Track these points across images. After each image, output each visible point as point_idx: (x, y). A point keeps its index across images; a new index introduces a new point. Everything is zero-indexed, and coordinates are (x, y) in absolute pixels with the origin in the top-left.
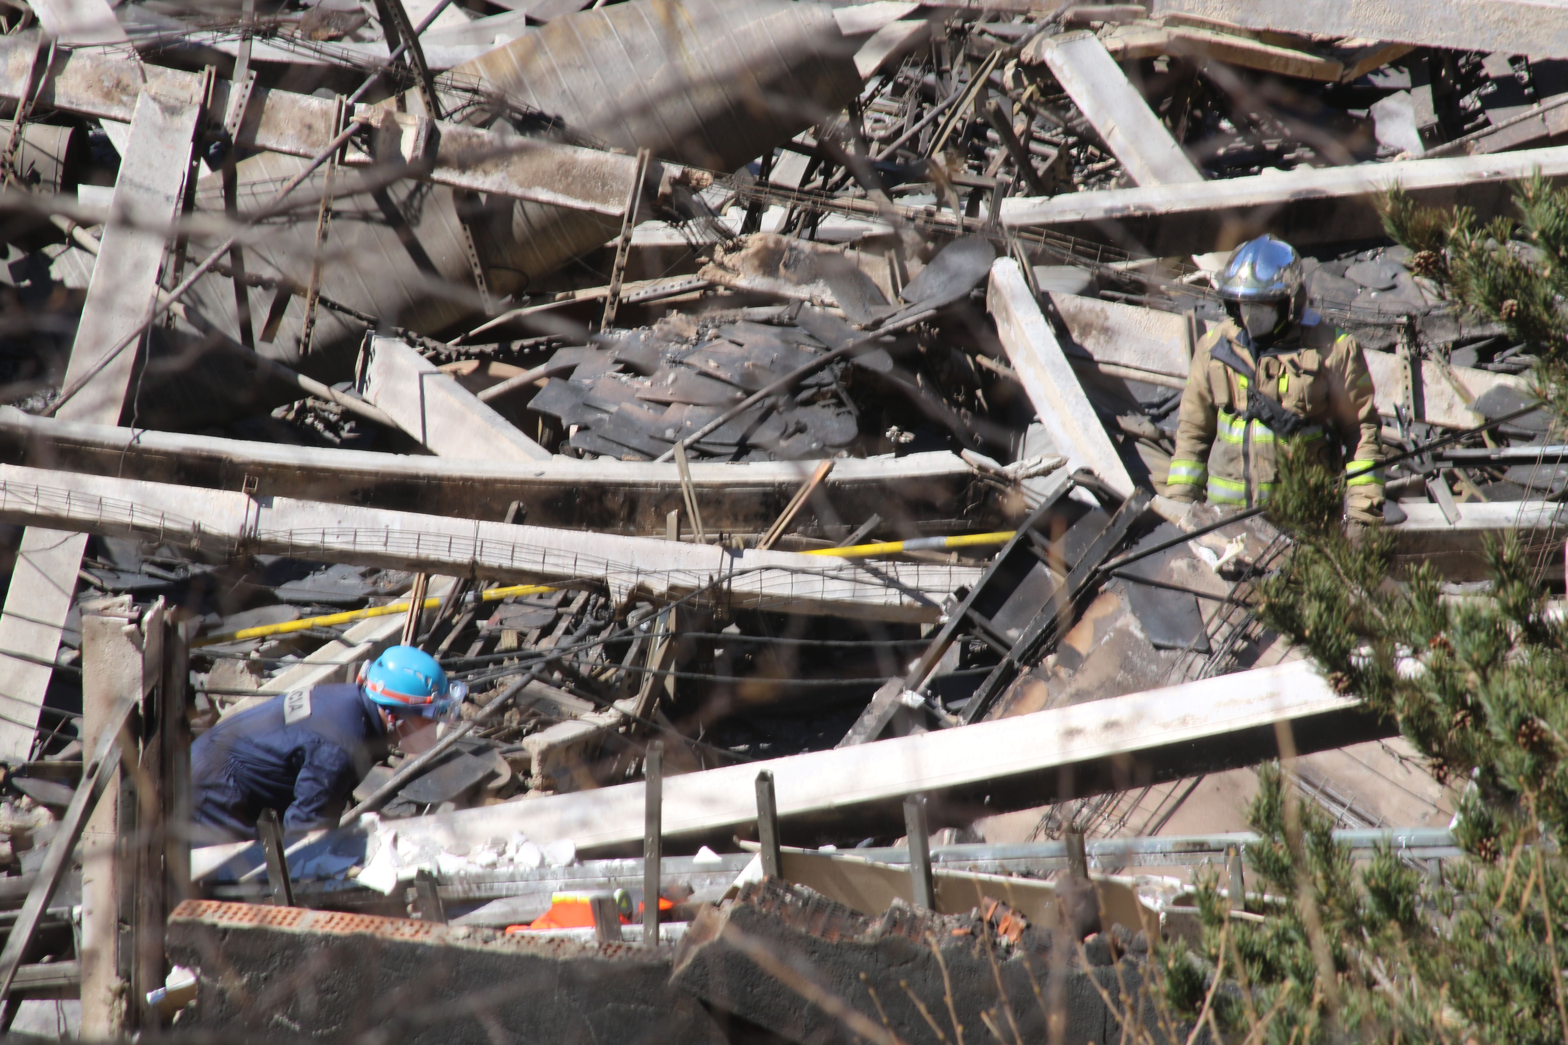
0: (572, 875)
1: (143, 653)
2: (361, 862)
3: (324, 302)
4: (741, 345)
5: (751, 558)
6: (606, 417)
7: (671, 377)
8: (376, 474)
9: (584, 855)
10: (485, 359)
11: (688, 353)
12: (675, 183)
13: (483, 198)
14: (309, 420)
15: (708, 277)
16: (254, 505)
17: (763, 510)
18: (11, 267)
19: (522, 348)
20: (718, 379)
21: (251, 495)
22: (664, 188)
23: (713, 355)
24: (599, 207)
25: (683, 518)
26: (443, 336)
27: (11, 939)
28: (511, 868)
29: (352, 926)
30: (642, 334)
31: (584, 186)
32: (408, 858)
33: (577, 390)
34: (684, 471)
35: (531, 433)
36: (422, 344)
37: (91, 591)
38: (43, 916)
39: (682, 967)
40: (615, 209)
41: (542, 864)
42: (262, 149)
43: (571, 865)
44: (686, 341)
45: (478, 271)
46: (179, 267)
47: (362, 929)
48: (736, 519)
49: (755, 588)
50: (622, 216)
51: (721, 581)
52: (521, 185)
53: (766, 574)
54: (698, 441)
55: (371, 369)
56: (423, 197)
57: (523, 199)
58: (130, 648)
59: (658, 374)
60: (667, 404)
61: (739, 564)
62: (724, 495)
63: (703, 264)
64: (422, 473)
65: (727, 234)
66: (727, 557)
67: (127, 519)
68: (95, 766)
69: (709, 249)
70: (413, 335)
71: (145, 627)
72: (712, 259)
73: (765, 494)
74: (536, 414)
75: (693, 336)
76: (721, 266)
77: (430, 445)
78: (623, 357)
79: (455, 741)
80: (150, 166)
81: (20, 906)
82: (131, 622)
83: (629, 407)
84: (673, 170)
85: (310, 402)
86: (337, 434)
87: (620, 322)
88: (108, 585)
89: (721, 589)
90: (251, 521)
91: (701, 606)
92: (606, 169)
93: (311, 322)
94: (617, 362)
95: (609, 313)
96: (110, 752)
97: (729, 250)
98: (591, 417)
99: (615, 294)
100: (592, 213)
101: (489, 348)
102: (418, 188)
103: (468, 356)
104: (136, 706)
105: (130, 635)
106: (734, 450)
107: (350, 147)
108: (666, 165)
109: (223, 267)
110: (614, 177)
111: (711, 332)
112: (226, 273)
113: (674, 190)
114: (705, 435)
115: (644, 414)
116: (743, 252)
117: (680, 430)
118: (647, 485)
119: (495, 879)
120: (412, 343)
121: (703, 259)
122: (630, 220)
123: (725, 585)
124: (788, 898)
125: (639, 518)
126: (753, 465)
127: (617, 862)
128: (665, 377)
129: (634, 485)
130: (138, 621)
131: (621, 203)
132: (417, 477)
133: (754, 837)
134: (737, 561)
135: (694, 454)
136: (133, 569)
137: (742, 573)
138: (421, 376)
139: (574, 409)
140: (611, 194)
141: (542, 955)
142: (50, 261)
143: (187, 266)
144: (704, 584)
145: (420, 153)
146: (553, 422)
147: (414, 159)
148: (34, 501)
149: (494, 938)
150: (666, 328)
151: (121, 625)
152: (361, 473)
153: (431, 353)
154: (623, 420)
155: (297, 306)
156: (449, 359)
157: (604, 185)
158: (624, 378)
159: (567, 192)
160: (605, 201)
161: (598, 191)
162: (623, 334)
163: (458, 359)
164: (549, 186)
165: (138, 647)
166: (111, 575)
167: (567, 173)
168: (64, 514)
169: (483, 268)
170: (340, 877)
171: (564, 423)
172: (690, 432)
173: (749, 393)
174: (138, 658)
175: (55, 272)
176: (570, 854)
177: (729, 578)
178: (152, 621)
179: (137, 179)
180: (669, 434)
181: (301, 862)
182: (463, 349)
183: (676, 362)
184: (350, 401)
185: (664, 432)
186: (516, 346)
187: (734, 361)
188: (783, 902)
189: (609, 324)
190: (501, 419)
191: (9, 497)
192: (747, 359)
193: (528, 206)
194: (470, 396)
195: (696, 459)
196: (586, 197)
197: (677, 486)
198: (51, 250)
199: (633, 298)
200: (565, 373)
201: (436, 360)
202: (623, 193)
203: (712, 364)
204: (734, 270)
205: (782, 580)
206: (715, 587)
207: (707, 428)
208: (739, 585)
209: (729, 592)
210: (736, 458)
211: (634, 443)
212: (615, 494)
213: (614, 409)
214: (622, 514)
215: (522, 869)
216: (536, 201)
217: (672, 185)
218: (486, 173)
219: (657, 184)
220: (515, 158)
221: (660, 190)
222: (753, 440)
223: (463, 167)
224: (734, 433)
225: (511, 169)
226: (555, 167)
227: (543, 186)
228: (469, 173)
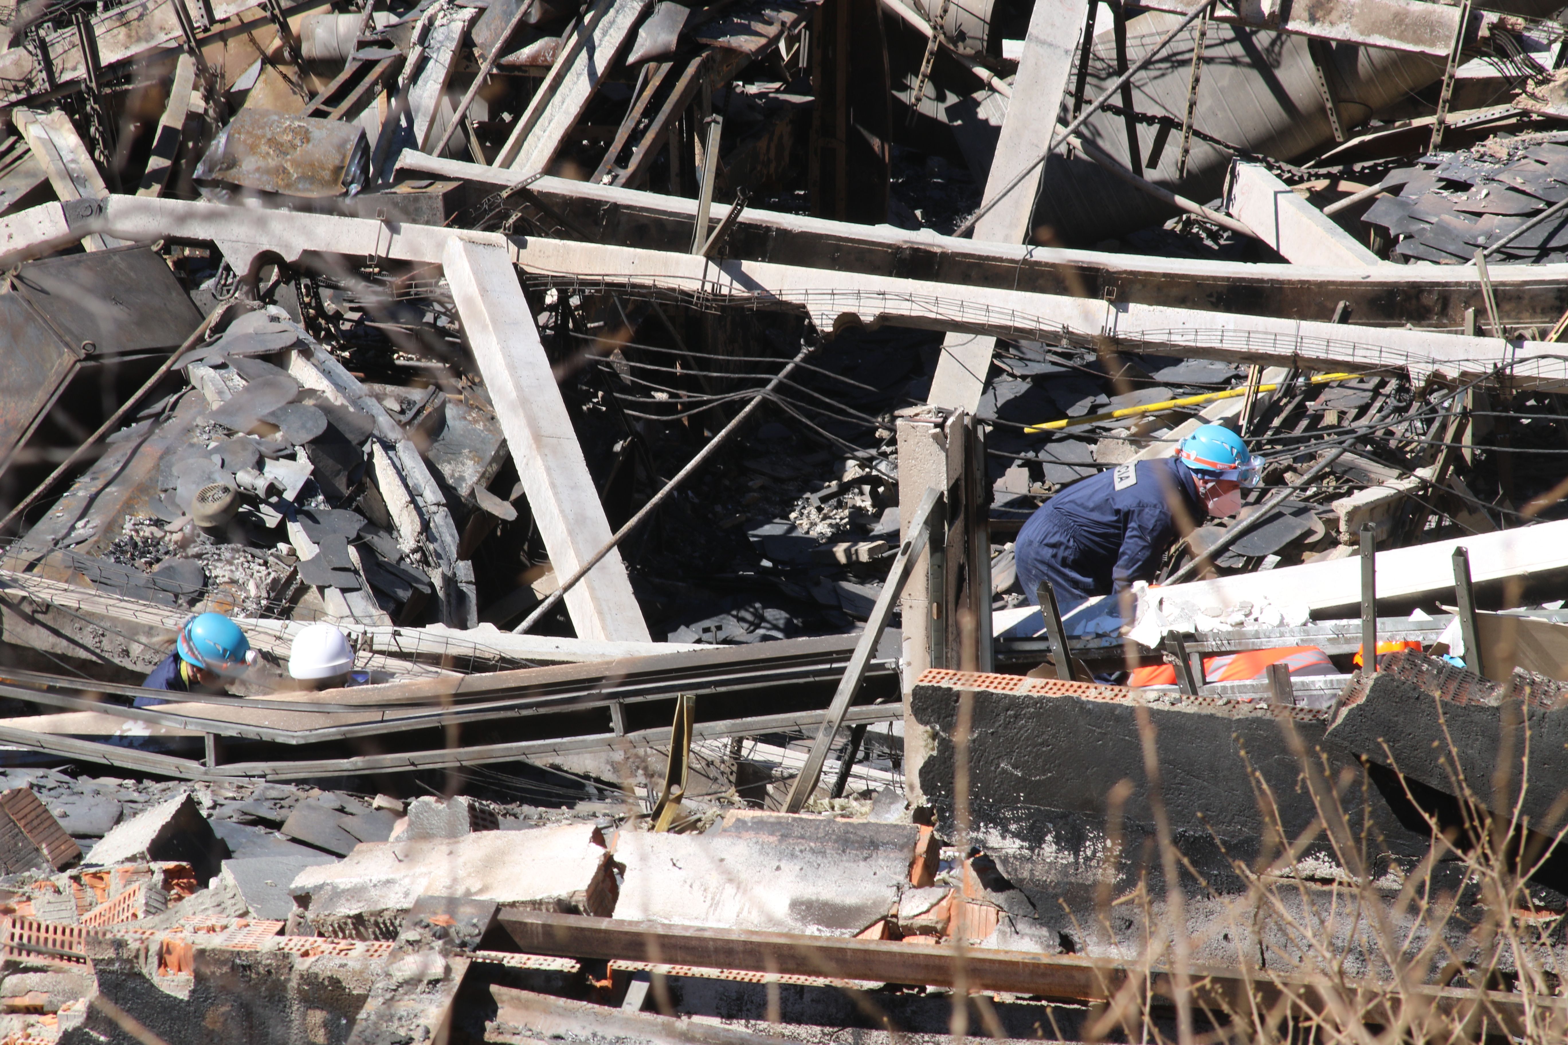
0: (1307, 633)
1: (946, 451)
2: (1132, 621)
3: (1197, 133)
4: (1544, 163)
5: (1531, 348)
6: (1427, 226)
7: (1485, 192)
8: (1228, 279)
9: (1317, 615)
10: (1335, 179)
11: (1500, 171)
12: (1493, 27)
13: (1334, 44)
14: (1195, 230)
15: (1521, 106)
16: (1113, 310)
17: (1558, 303)
18: (948, 110)
19: (1364, 168)
20: (1523, 192)
21: (1111, 302)
22: (1484, 32)
23: (1520, 173)
24: (1428, 50)
25: (1480, 313)
26: (1298, 161)
27: (841, 686)
28: (1256, 627)
30: (1462, 155)
31: (1415, 32)
32: (1171, 619)
33: (1404, 205)
34: (1484, 273)
35: (1365, 242)
36: (1279, 168)
38: (867, 667)
39: (1334, 726)
40: (1441, 51)
41: (1282, 623)
42: (1147, 9)
43: (1305, 624)
44: (1499, 161)
45: (1329, 105)
46: (1078, 108)
48: (1535, 311)
49: (1534, 373)
50: (1448, 56)
51: (1504, 368)
52: (1362, 33)
53: (1543, 362)
54: (1504, 246)
55: (1236, 189)
56: (1282, 44)
57: (1366, 45)
58: (936, 447)
59: (1473, 189)
60: (1480, 215)
61: (1520, 353)
62: (1524, 291)
63: (1518, 95)
64: (1266, 278)
65: (1540, 69)
66: (1510, 347)
67: (1010, 323)
68: (908, 544)
69: (1522, 81)
70: (1271, 160)
71: (947, 430)
72: (1525, 92)
73: (1560, 290)
74: (1368, 225)
75: (1505, 157)
76: (1533, 96)
77: (1282, 252)
78: (1445, 175)
79: (1278, 504)
80: (1053, 25)
81: (848, 659)
82: (936, 426)
83: (1447, 218)
84: (1490, 17)
85: (1193, 217)
86: (1216, 241)
87: (1444, 146)
89: (1503, 374)
90: (1111, 324)
91: (1488, 388)
92: (1434, 18)
93: (1186, 151)
94: (1441, 180)
95: (1436, 138)
96: (920, 534)
97: (1539, 83)
98: (1415, 227)
99: (1441, 122)
100: (1422, 53)
101: (1335, 170)
102: (1279, 37)
103: (1318, 177)
104: (942, 494)
105: (935, 437)
106: (1536, 252)
107: (1219, 5)
108: (1485, 13)
109: (1115, 107)
110: (1441, 24)
111: (1520, 153)
112: (1117, 111)
113: (1492, 34)
114: (1511, 240)
115: (1462, 224)
116: (1552, 85)
117: (1490, 236)
118: (1458, 284)
119: (1242, 636)
120: (1270, 167)
121: (1518, 91)
122: (1454, 61)
123: (1508, 371)
124: (1425, 667)
125: (1451, 312)
126: (1550, 266)
127: (1345, 622)
128: (1479, 192)
129: (1446, 284)
130: (941, 426)
131: (1447, 46)
132: (1261, 281)
133: (1453, 602)
134: (1518, 350)
135: (1502, 256)
137: (1522, 361)
138: (1276, 193)
139: (1400, 220)
140: (1438, 38)
142: (978, 104)
143: (1084, 106)
144: (1490, 370)
145: (1277, 8)
146: (1383, 231)
147: (1272, 14)
148: (935, 309)
149: (1180, 700)
150: (1482, 150)
151: (928, 428)
152: (1215, 278)
153: (1286, 175)
154: (1443, 230)
155: (1176, 137)
156: (1301, 180)
157: (1432, 31)
158: (1445, 193)
159: (1401, 38)
160: (1433, 44)
161: (1427, 36)
162: (1446, 157)
163: (1309, 180)
164: (1386, 34)
165: (943, 447)
167: (1401, 22)
169: (1334, 103)
170: (1114, 635)
171: (1392, 233)
172: (1499, 238)
173: (1550, 204)
174: (943, 455)
175: (982, 113)
176: (1306, 616)
177: (1511, 365)
178: (954, 423)
179: (1042, 37)
180: (1481, 240)
181: (1083, 622)
182: (1313, 171)
183: (1489, 179)
184: (1221, 217)
185: (1476, 238)
186: (1357, 167)
187: (1538, 178)
188: (1421, 671)
189: (1435, 147)
190: (1341, 230)
191: (915, 306)
192: (1550, 175)
193: (1371, 50)
194: (1316, 211)
195: (1503, 260)
196: (1417, 42)
197: (1478, 284)
198: (978, 95)
199: (1460, 124)
200: (1396, 190)
201: (1290, 182)
202: (1449, 37)
203: (1519, 180)
204: (1544, 100)
205: (1557, 366)
206: (1499, 373)
207: (1512, 235)
208: (1520, 371)
209: (1512, 377)
210: (1537, 260)
211: (1451, 248)
212: (1430, 292)
213: (1434, 220)
214: (1437, 309)
215: (1265, 627)
216: (1375, 46)
217: (1490, 29)
218: (1332, 24)
219: (1477, 29)
220: (1357, 11)
221: (1480, 34)
222: (1553, 244)
223: (1313, 19)
224: (1536, 238)
225: (1354, 20)
226: (1390, 17)
227: (1381, 33)
228: (1318, 24)
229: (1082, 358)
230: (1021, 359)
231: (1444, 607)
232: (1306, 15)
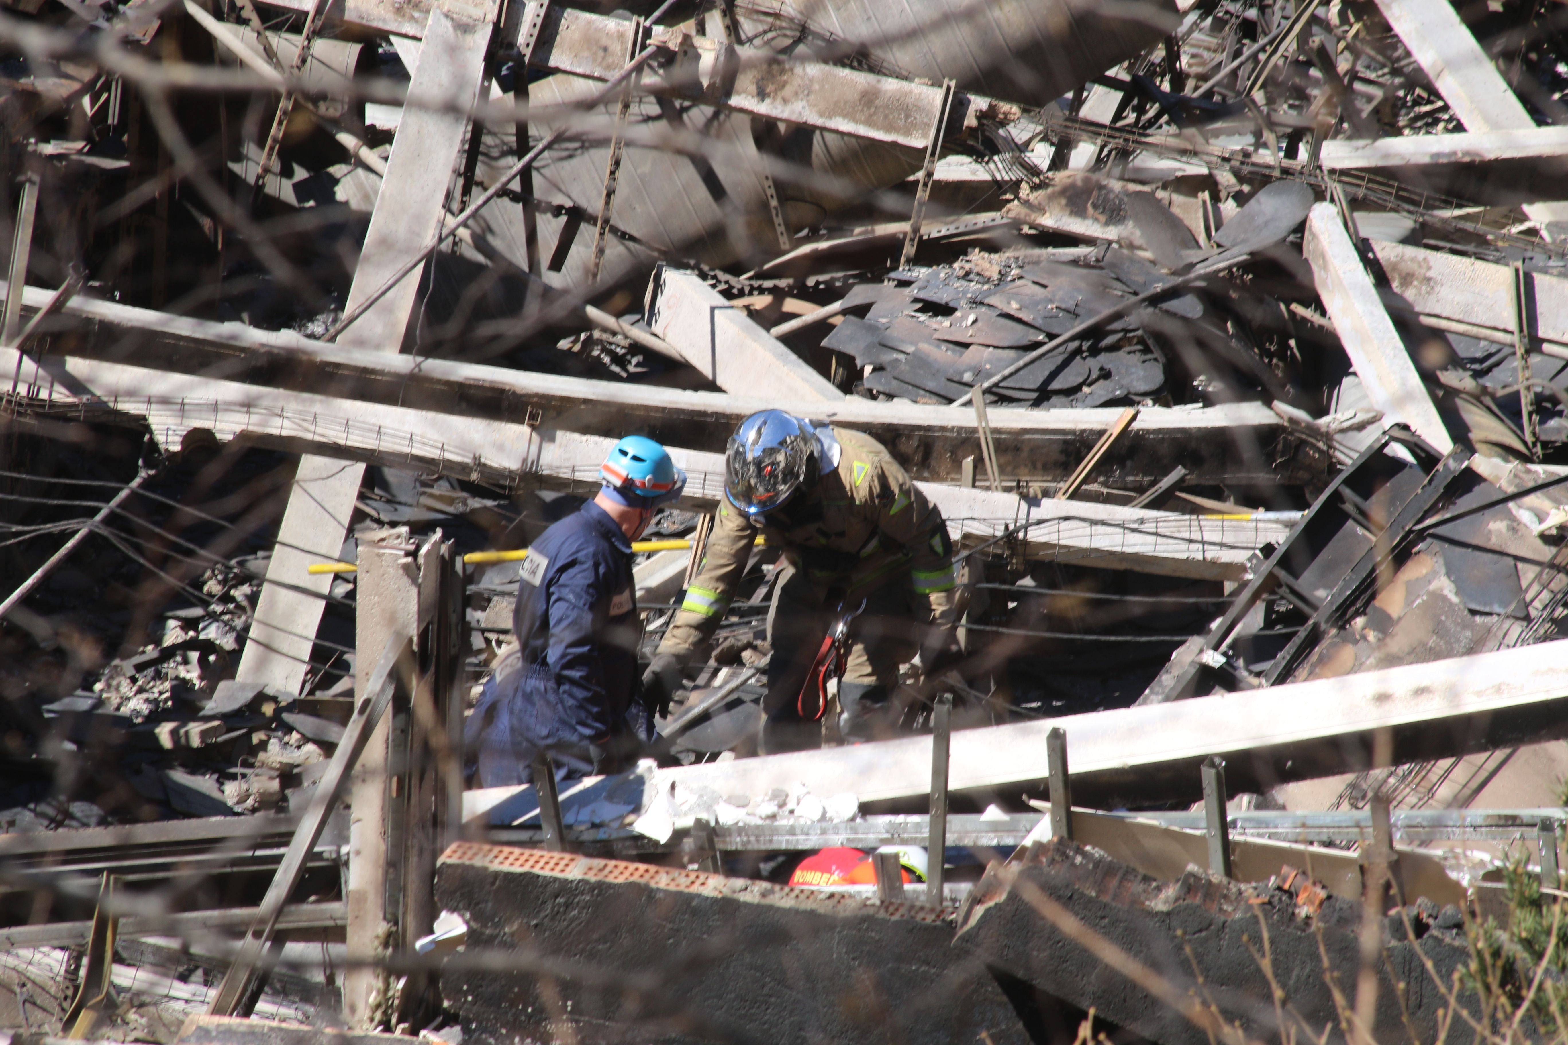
0: (855, 830)
1: (419, 586)
2: (637, 809)
3: (614, 230)
4: (1044, 286)
5: (1049, 507)
6: (902, 357)
7: (971, 318)
8: (663, 409)
9: (867, 809)
10: (779, 294)
11: (989, 293)
12: (982, 116)
13: (782, 127)
14: (596, 353)
15: (1012, 215)
16: (535, 437)
17: (1062, 458)
18: (296, 186)
19: (818, 283)
20: (1019, 321)
21: (533, 428)
22: (970, 121)
23: (1015, 296)
24: (902, 140)
25: (979, 463)
26: (736, 269)
27: (277, 877)
28: (791, 821)
29: (627, 874)
30: (942, 271)
31: (886, 117)
32: (685, 808)
33: (873, 329)
34: (982, 416)
35: (825, 372)
36: (714, 277)
37: (368, 522)
38: (310, 855)
39: (966, 928)
40: (918, 142)
41: (823, 817)
42: (556, 71)
43: (853, 819)
44: (988, 280)
45: (774, 203)
46: (466, 191)
47: (635, 878)
48: (1034, 467)
49: (1052, 539)
50: (926, 148)
51: (1017, 530)
52: (821, 115)
53: (1064, 525)
54: (996, 385)
55: (660, 302)
56: (720, 125)
57: (823, 129)
58: (406, 581)
59: (958, 314)
60: (966, 346)
61: (1036, 513)
62: (1023, 441)
63: (1009, 201)
64: (710, 410)
65: (1034, 171)
66: (1024, 506)
67: (407, 450)
68: (367, 702)
69: (1015, 186)
70: (705, 268)
71: (421, 560)
72: (1017, 197)
73: (1065, 442)
74: (829, 352)
75: (996, 276)
76: (1027, 203)
77: (719, 382)
78: (922, 295)
79: (737, 688)
80: (440, 85)
81: (286, 844)
82: (408, 554)
83: (926, 347)
84: (979, 103)
85: (597, 334)
86: (624, 368)
87: (918, 260)
88: (384, 517)
89: (1016, 538)
90: (533, 455)
91: (996, 556)
92: (910, 100)
93: (601, 251)
94: (916, 300)
95: (909, 250)
96: (382, 688)
97: (1034, 188)
98: (887, 357)
99: (916, 230)
100: (894, 144)
101: (783, 283)
102: (716, 115)
103: (762, 291)
104: (411, 640)
105: (406, 568)
106: (1035, 395)
107: (646, 70)
108: (972, 97)
109: (512, 192)
110: (919, 109)
111: (1015, 272)
112: (515, 197)
113: (981, 124)
114: (1005, 378)
115: (944, 355)
116: (1050, 190)
117: (978, 373)
118: (943, 429)
119: (775, 831)
120: (703, 276)
121: (1009, 196)
122: (933, 154)
123: (1021, 535)
124: (1079, 859)
125: (933, 463)
126: (1055, 412)
127: (901, 818)
128: (964, 317)
129: (929, 428)
130: (414, 554)
131: (925, 136)
132: (703, 414)
133: (1044, 795)
134: (1033, 510)
135: (993, 398)
136: (410, 501)
137: (1040, 522)
138: (713, 309)
139: (869, 347)
140: (914, 126)
141: (821, 911)
142: (336, 181)
143: (475, 190)
144: (1000, 533)
145: (718, 79)
146: (847, 361)
147: (711, 86)
148: (312, 428)
149: (772, 891)
150: (967, 266)
151: (397, 557)
152: (647, 408)
153: (723, 286)
154: (920, 361)
155: (587, 234)
156: (741, 294)
157: (907, 117)
158: (923, 317)
159: (869, 122)
160: (908, 133)
161: (901, 123)
162: (922, 272)
163: (751, 294)
164: (850, 116)
165: (414, 581)
166: (388, 507)
167: (870, 103)
168: (342, 442)
169: (779, 200)
170: (615, 825)
171: (859, 363)
172: (989, 376)
173: (1051, 336)
174: (414, 591)
175: (341, 193)
176: (854, 809)
177: (1026, 527)
178: (429, 552)
179: (426, 99)
180: (967, 377)
181: (575, 809)
182: (756, 283)
183: (976, 303)
184: (639, 334)
185: (961, 374)
186: (811, 282)
187: (1037, 303)
188: (1073, 865)
189: (908, 261)
190: (793, 357)
191: (286, 423)
192: (1051, 301)
193: (828, 136)
194: (762, 332)
195: (995, 403)
196: (889, 129)
197: (974, 430)
198: (337, 170)
199: (935, 235)
200: (861, 311)
201: (728, 294)
202: (927, 125)
203: (1014, 305)
204: (1040, 209)
205: (1080, 532)
206: (1010, 537)
207: (1007, 372)
208: (1036, 535)
209: (1025, 543)
210: (1036, 404)
211: (931, 385)
212: (909, 437)
213: (910, 349)
214: (917, 458)
215: (802, 821)
216: (836, 132)
217: (978, 118)
218: (785, 101)
219: (963, 116)
220: (816, 86)
221: (966, 123)
222: (1055, 385)
223: (762, 95)
224: (1035, 378)
225: (812, 97)
226: (856, 96)
227: (844, 116)
228: (768, 101)
229: (465, 504)
230: (388, 501)
231: (1033, 803)
232: (753, 88)
